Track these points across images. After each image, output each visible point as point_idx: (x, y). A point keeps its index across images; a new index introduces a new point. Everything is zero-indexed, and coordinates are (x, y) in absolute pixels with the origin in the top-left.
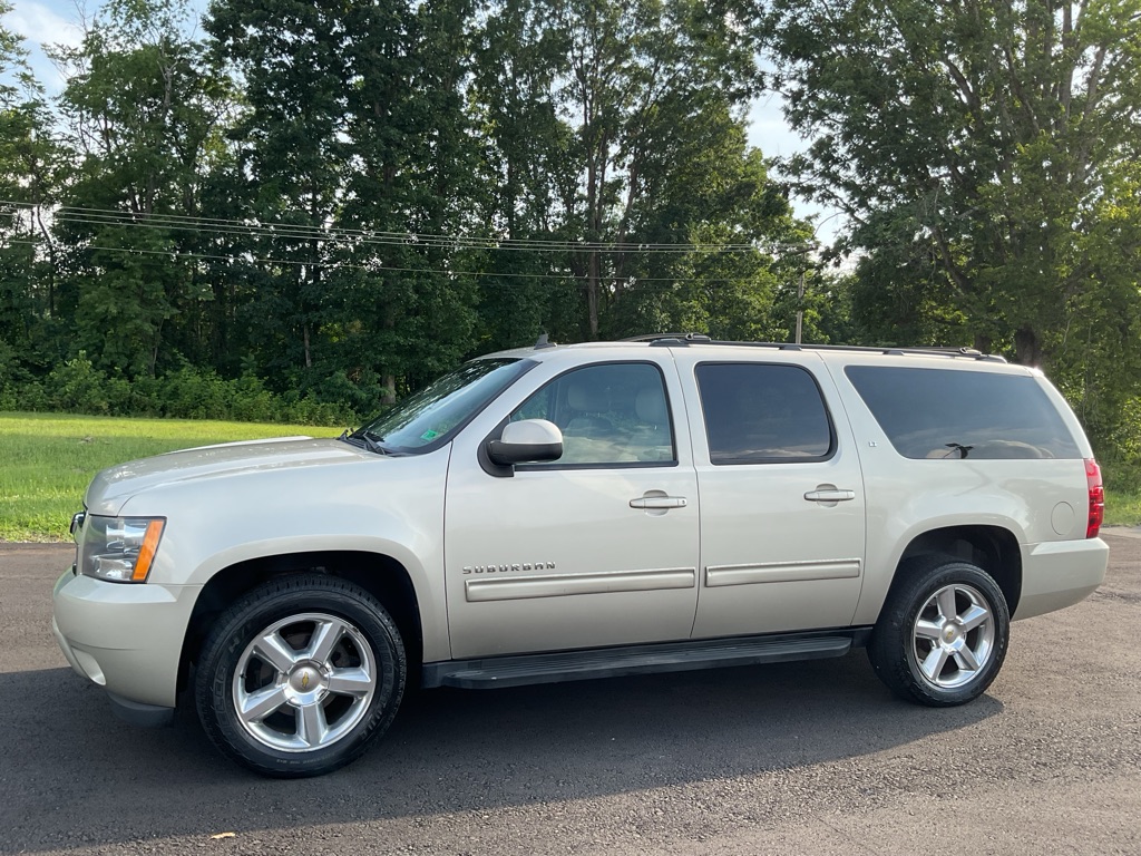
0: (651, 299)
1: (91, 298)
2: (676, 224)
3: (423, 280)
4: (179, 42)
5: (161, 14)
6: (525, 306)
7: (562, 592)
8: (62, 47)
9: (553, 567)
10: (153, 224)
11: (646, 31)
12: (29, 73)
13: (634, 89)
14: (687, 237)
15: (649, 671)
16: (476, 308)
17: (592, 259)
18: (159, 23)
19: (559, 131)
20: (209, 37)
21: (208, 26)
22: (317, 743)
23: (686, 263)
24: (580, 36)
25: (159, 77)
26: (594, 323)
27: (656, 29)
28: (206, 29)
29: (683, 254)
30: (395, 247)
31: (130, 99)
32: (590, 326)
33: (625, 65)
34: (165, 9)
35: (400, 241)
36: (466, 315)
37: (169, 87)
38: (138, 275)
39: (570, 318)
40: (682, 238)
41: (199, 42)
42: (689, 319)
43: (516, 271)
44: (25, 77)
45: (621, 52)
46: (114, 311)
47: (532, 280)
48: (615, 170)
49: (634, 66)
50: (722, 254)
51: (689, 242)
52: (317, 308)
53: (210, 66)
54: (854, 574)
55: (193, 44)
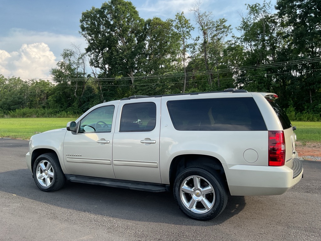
4: (270, 15)
5: (263, 10)
12: (233, 35)
18: (262, 12)
21: (277, 8)
22: (47, 186)
25: (262, 27)
34: (264, 8)
44: (233, 37)
53: (281, 19)
54: (155, 167)
55: (275, 14)
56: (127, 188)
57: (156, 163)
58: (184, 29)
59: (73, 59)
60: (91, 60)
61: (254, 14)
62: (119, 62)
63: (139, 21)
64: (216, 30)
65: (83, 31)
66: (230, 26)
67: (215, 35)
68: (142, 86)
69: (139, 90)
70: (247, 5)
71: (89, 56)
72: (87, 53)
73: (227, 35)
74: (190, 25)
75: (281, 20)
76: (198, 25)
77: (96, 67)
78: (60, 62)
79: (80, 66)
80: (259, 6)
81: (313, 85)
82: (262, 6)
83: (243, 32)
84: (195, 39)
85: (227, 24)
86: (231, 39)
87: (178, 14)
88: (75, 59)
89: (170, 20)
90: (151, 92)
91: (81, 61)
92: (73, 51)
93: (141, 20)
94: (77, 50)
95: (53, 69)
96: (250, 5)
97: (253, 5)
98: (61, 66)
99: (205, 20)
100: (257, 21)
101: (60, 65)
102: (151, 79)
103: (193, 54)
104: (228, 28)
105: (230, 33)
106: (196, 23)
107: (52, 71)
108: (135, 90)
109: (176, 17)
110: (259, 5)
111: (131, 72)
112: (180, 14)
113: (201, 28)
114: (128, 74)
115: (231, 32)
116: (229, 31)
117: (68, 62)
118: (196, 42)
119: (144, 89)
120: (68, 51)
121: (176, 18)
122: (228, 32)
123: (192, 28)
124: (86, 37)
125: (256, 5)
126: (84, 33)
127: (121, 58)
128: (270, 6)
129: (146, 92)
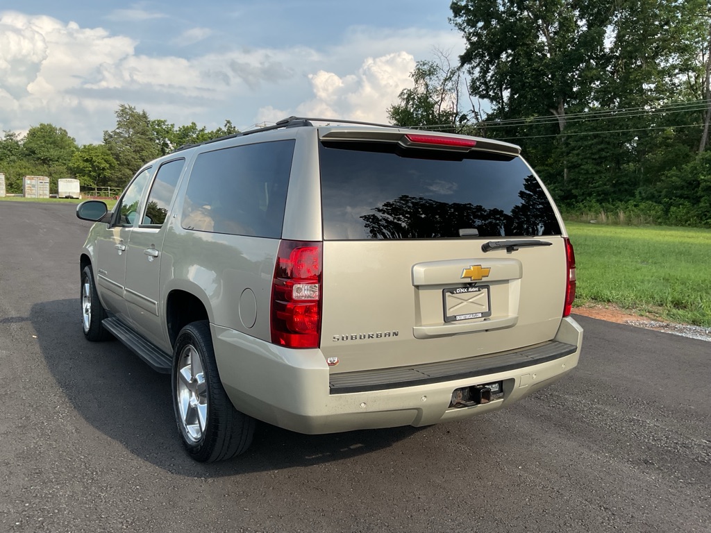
59: (435, 82)
60: (473, 81)
62: (529, 83)
65: (455, 16)
68: (581, 138)
69: (573, 149)
71: (470, 73)
72: (462, 65)
77: (482, 97)
78: (405, 91)
79: (447, 98)
88: (436, 82)
90: (604, 154)
91: (449, 85)
92: (435, 64)
94: (443, 61)
95: (393, 107)
98: (406, 98)
101: (406, 96)
102: (609, 121)
107: (392, 110)
108: (564, 149)
111: (559, 103)
114: (552, 111)
117: (422, 90)
120: (424, 64)
124: (463, 30)
126: (459, 20)
127: (537, 71)
129: (592, 154)
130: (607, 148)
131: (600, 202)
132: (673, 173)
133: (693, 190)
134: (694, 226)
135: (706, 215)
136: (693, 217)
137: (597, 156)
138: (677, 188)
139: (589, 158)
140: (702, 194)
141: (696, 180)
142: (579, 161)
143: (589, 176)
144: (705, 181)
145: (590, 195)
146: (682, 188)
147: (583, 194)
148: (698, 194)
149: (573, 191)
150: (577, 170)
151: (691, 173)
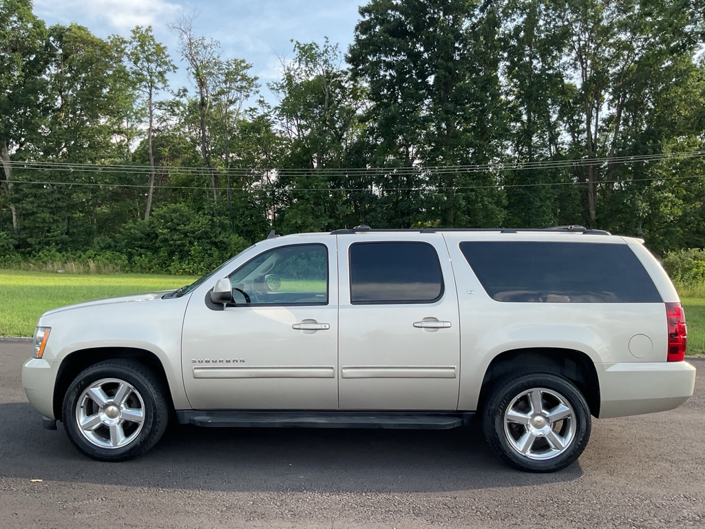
0: (634, 194)
1: (289, 216)
2: (651, 141)
3: (469, 193)
4: (335, 71)
5: (323, 58)
6: (539, 204)
7: (249, 376)
8: (276, 83)
9: (243, 362)
10: (320, 174)
11: (624, 16)
12: (262, 99)
13: (617, 56)
14: (660, 149)
15: (306, 426)
16: (506, 208)
17: (590, 170)
18: (322, 63)
19: (567, 90)
20: (351, 66)
21: (349, 60)
22: (116, 445)
23: (661, 168)
24: (577, 28)
25: (322, 93)
26: (593, 212)
27: (631, 13)
28: (347, 62)
29: (658, 161)
30: (451, 175)
31: (309, 106)
32: (589, 214)
33: (611, 41)
34: (325, 54)
35: (454, 171)
36: (498, 212)
37: (327, 97)
38: (312, 202)
39: (574, 210)
40: (657, 150)
41: (345, 70)
42: (666, 206)
43: (533, 182)
44: (261, 102)
45: (607, 32)
46: (299, 222)
47: (544, 187)
48: (609, 109)
49: (619, 41)
50: (692, 159)
51: (662, 153)
52: (408, 214)
53: (352, 82)
54: (451, 376)
55: (342, 71)
56: (377, 427)
57: (454, 368)
58: (153, 66)
61: (307, 64)
63: (34, 25)
64: (225, 82)
66: (256, 79)
67: (222, 92)
68: (34, 186)
69: (27, 197)
70: (294, 43)
73: (247, 96)
74: (167, 59)
75: (353, 85)
76: (187, 63)
80: (317, 49)
81: (408, 216)
82: (322, 49)
83: (283, 96)
84: (176, 92)
85: (250, 73)
86: (256, 105)
87: (138, 28)
89: (119, 39)
90: (60, 204)
93: (38, 24)
96: (300, 43)
97: (306, 46)
99: (203, 56)
100: (311, 78)
102: (60, 172)
103: (162, 125)
104: (251, 82)
105: (254, 94)
106: (183, 57)
109: (133, 36)
110: (317, 47)
111: (3, 147)
112: (144, 29)
113: (194, 70)
115: (257, 92)
116: (254, 89)
118: (177, 99)
119: (41, 194)
121: (134, 38)
122: (251, 90)
123: (171, 68)
125: (311, 45)
128: (337, 53)
129: (48, 202)
130: (62, 198)
131: (59, 251)
132: (130, 225)
133: (151, 241)
134: (157, 273)
135: (165, 263)
136: (155, 265)
137: (53, 206)
138: (136, 239)
139: (45, 207)
140: (161, 245)
141: (154, 233)
142: (35, 210)
143: (46, 225)
144: (163, 234)
145: (48, 244)
146: (141, 239)
147: (40, 243)
148: (157, 245)
149: (29, 240)
150: (32, 218)
151: (149, 226)
